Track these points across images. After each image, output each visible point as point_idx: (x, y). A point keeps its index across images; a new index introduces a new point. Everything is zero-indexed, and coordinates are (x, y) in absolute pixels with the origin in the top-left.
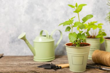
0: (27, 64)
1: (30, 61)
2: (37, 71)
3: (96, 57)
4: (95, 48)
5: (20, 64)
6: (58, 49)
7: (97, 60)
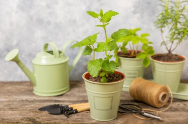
0: (23, 101)
1: (28, 94)
2: (37, 120)
3: (135, 92)
4: (135, 74)
5: (10, 101)
6: (75, 70)
7: (138, 97)
